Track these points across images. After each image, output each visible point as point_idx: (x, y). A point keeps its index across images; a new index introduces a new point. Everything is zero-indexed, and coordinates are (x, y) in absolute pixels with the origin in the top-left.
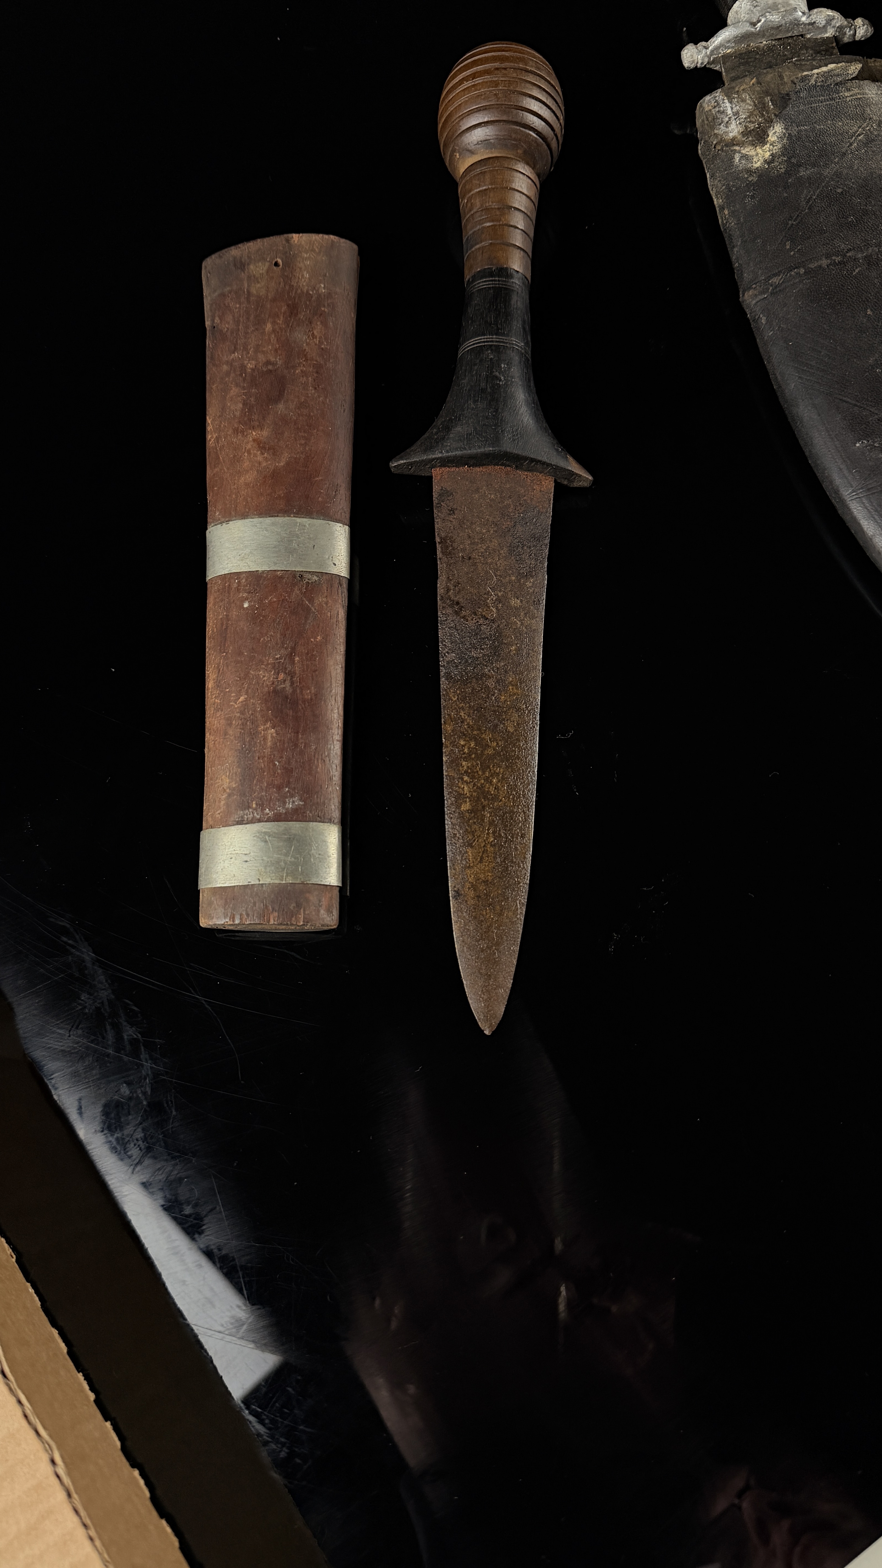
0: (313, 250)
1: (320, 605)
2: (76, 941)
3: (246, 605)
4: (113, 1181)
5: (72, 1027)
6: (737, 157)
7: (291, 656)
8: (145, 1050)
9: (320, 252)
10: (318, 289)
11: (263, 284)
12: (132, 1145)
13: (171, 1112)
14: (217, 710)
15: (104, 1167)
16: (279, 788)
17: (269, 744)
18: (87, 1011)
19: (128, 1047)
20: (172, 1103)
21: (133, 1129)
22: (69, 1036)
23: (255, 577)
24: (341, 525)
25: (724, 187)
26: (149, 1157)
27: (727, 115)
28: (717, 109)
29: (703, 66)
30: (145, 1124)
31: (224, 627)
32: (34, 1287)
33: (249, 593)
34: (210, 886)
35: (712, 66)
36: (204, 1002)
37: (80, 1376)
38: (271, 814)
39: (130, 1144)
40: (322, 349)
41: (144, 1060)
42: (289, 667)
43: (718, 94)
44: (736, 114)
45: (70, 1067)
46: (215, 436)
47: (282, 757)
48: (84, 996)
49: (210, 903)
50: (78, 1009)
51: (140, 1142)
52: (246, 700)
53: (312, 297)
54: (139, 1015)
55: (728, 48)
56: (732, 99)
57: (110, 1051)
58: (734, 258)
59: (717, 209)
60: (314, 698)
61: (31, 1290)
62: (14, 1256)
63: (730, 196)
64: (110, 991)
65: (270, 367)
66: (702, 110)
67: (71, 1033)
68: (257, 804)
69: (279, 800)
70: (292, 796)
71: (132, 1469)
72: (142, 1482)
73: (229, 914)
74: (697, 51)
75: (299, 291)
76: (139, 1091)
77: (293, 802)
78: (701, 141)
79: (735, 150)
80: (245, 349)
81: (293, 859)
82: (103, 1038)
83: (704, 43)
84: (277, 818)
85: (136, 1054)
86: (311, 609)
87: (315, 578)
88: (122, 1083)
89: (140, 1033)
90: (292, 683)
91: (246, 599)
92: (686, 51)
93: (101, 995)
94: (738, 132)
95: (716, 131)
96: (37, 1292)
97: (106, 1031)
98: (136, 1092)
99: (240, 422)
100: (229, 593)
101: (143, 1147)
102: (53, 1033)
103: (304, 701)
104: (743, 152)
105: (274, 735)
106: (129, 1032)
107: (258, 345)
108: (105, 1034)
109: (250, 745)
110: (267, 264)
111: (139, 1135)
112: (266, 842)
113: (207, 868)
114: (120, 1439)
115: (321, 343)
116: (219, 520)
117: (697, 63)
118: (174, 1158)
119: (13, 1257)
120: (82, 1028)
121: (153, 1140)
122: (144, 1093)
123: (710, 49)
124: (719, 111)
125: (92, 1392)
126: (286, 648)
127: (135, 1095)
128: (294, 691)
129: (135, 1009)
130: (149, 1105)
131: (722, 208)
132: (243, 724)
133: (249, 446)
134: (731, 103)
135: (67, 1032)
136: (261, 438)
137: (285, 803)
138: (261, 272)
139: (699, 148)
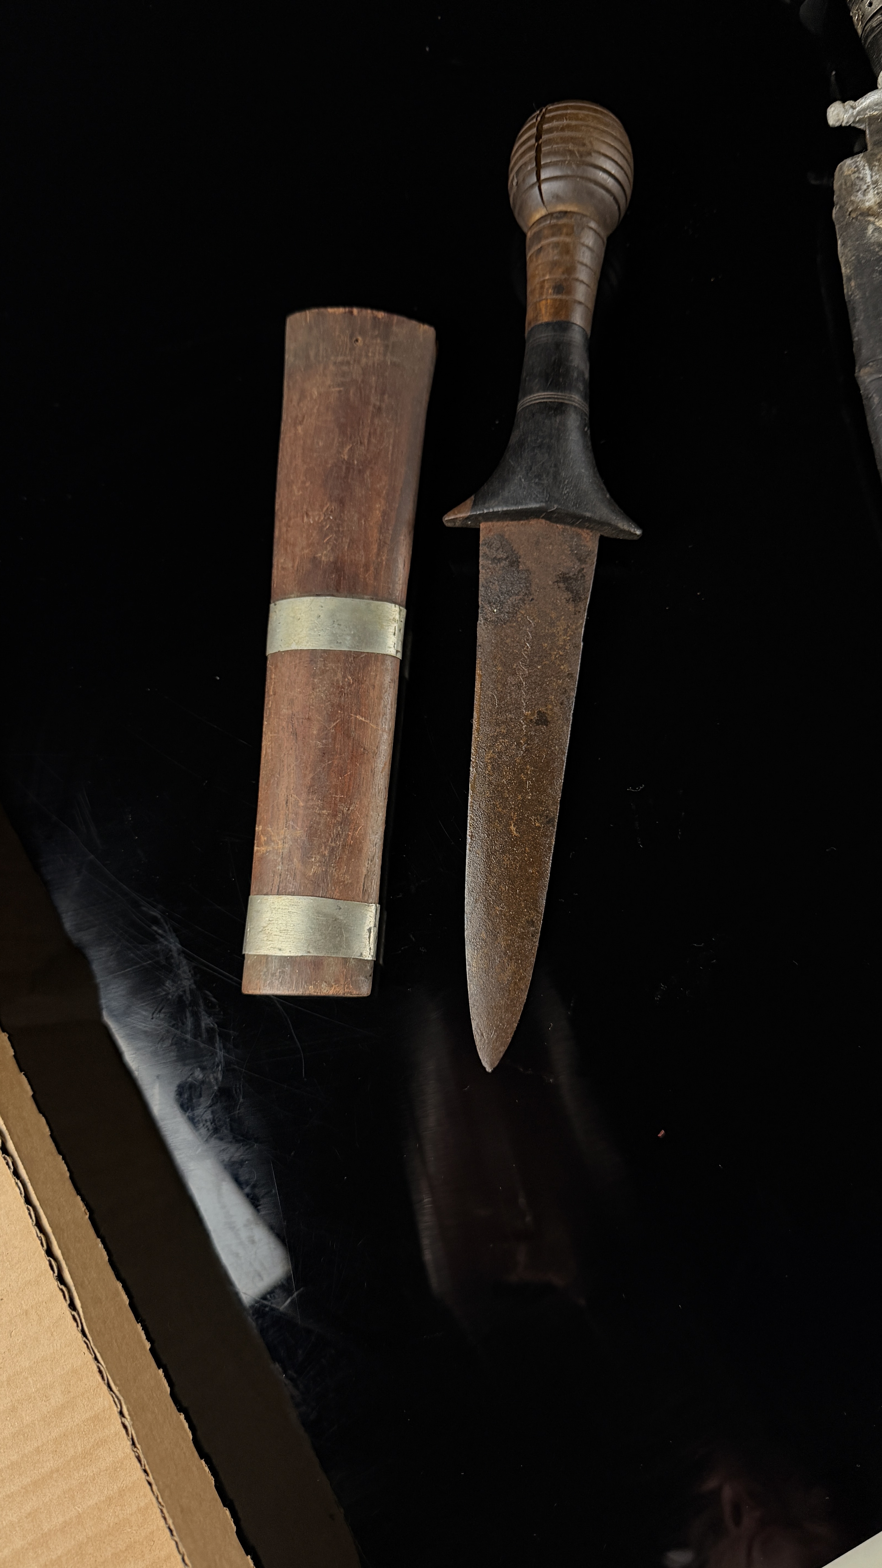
2: (165, 931)
4: (181, 1156)
5: (156, 1010)
6: (871, 229)
8: (220, 1039)
12: (201, 1125)
13: (239, 1100)
15: (174, 1142)
18: (170, 997)
19: (205, 1035)
20: (240, 1090)
21: (203, 1111)
22: (152, 1018)
25: (853, 258)
26: (216, 1138)
27: (866, 183)
28: (856, 175)
29: (848, 125)
30: (215, 1108)
32: (103, 1242)
35: (857, 126)
36: (276, 1002)
37: (139, 1326)
39: (199, 1123)
41: (218, 1048)
43: (860, 159)
44: (875, 183)
45: (151, 1047)
48: (168, 983)
50: (161, 994)
51: (209, 1123)
54: (217, 1007)
55: (876, 110)
56: (872, 167)
57: (188, 1037)
58: (854, 331)
59: (844, 279)
61: (101, 1245)
62: (88, 1213)
63: (859, 267)
64: (192, 981)
66: (841, 174)
67: (154, 1016)
71: (179, 1413)
72: (186, 1425)
74: (843, 110)
76: (211, 1076)
78: (837, 205)
79: (869, 221)
82: (183, 1024)
83: (851, 103)
85: (211, 1041)
88: (197, 1067)
89: (216, 1023)
92: (833, 109)
93: (184, 983)
94: (875, 202)
95: (853, 198)
96: (106, 1248)
97: (186, 1018)
98: (208, 1077)
101: (211, 1128)
102: (137, 1013)
104: (877, 224)
106: (207, 1021)
108: (185, 1020)
111: (208, 1116)
114: (169, 1385)
117: (842, 122)
118: (237, 1141)
119: (86, 1214)
120: (164, 1013)
121: (221, 1123)
122: (216, 1079)
123: (857, 109)
124: (858, 178)
125: (148, 1341)
127: (207, 1080)
129: (213, 999)
130: (220, 1089)
131: (849, 279)
134: (871, 170)
135: (151, 1015)
139: (834, 211)
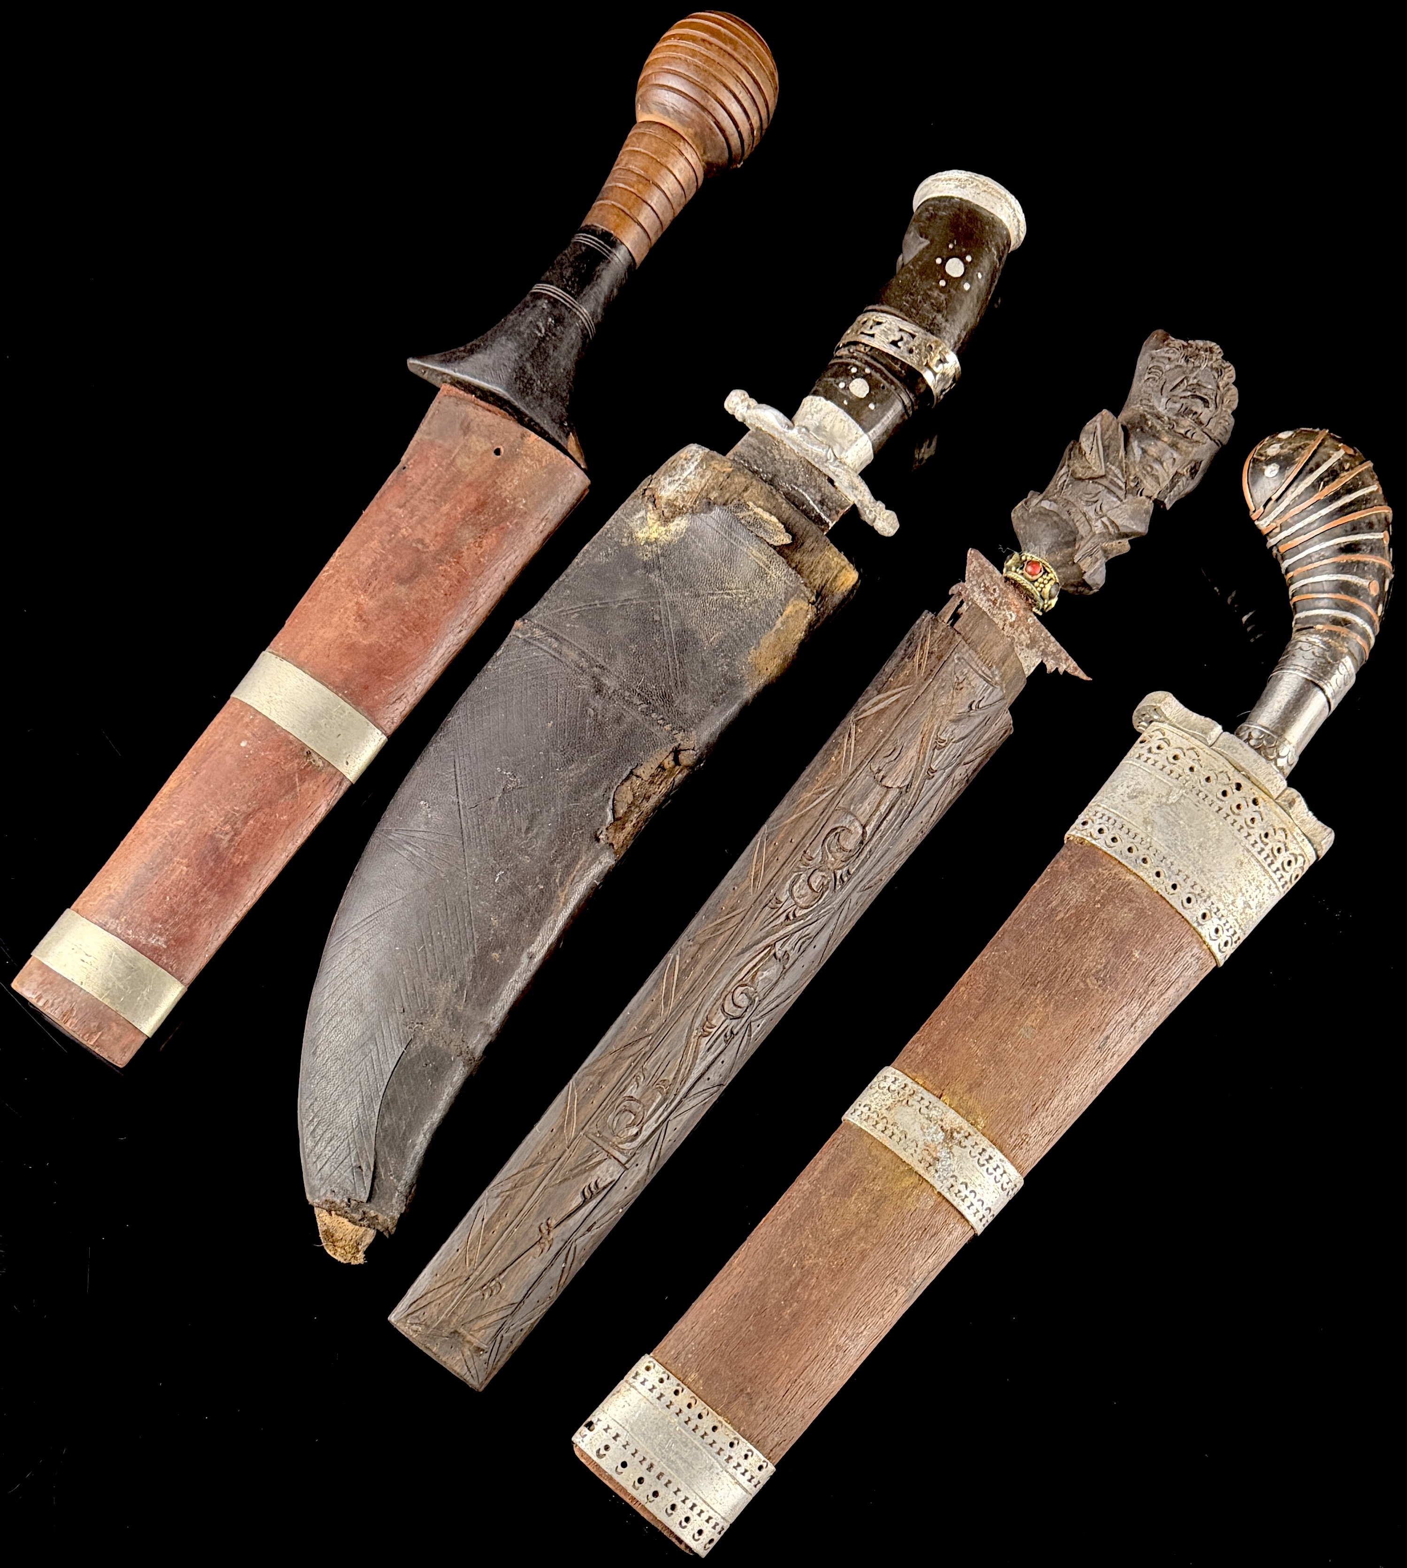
0: (540, 461)
1: (307, 790)
3: (243, 744)
7: (248, 817)
9: (546, 467)
10: (517, 502)
11: (471, 462)
14: (154, 816)
16: (155, 920)
17: (173, 877)
23: (270, 725)
24: (380, 733)
31: (212, 749)
33: (254, 735)
34: (40, 959)
38: (132, 937)
40: (480, 562)
42: (239, 825)
46: (331, 572)
47: (176, 896)
49: (31, 973)
52: (183, 826)
53: (506, 506)
60: (241, 865)
65: (420, 546)
68: (126, 920)
69: (147, 930)
70: (161, 935)
73: (39, 993)
75: (497, 493)
77: (158, 940)
80: (412, 512)
81: (122, 987)
84: (134, 945)
86: (296, 787)
87: (320, 763)
90: (231, 840)
91: (247, 739)
99: (358, 577)
100: (238, 722)
103: (230, 862)
105: (184, 873)
107: (425, 518)
109: (157, 866)
110: (490, 445)
112: (111, 957)
113: (49, 943)
115: (482, 555)
116: (278, 650)
126: (249, 807)
128: (228, 848)
132: (164, 844)
133: (349, 605)
136: (365, 606)
137: (150, 935)
138: (478, 448)
